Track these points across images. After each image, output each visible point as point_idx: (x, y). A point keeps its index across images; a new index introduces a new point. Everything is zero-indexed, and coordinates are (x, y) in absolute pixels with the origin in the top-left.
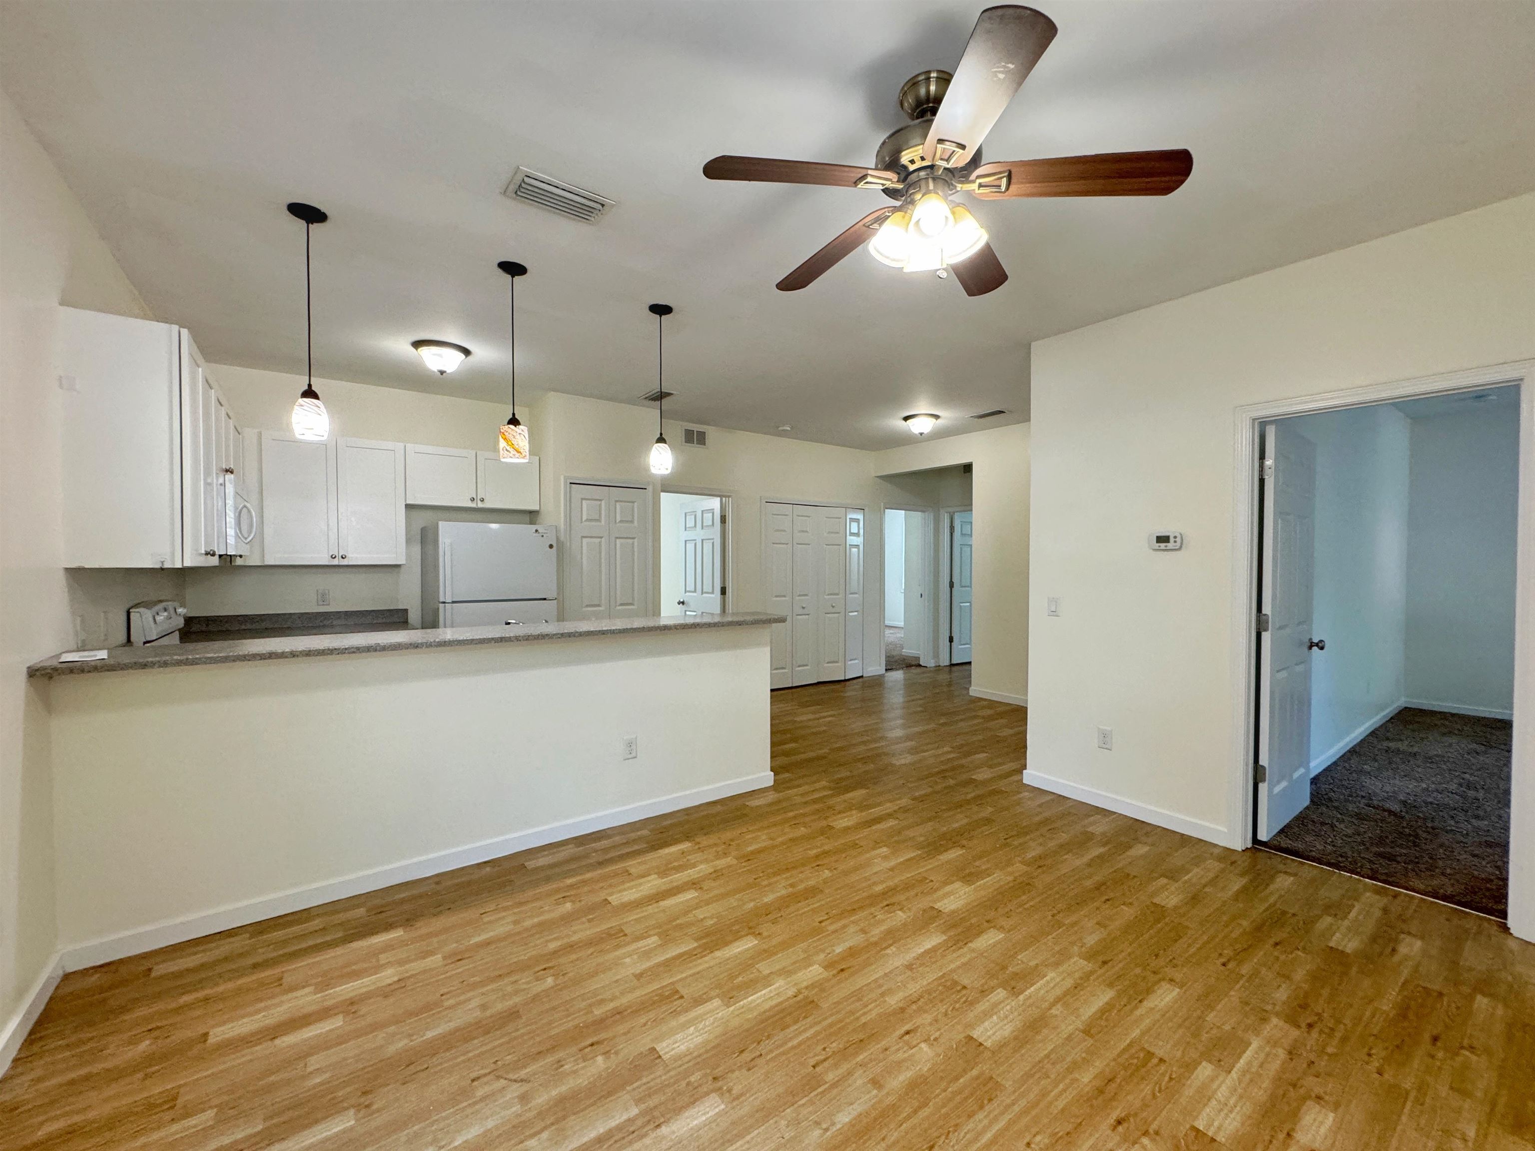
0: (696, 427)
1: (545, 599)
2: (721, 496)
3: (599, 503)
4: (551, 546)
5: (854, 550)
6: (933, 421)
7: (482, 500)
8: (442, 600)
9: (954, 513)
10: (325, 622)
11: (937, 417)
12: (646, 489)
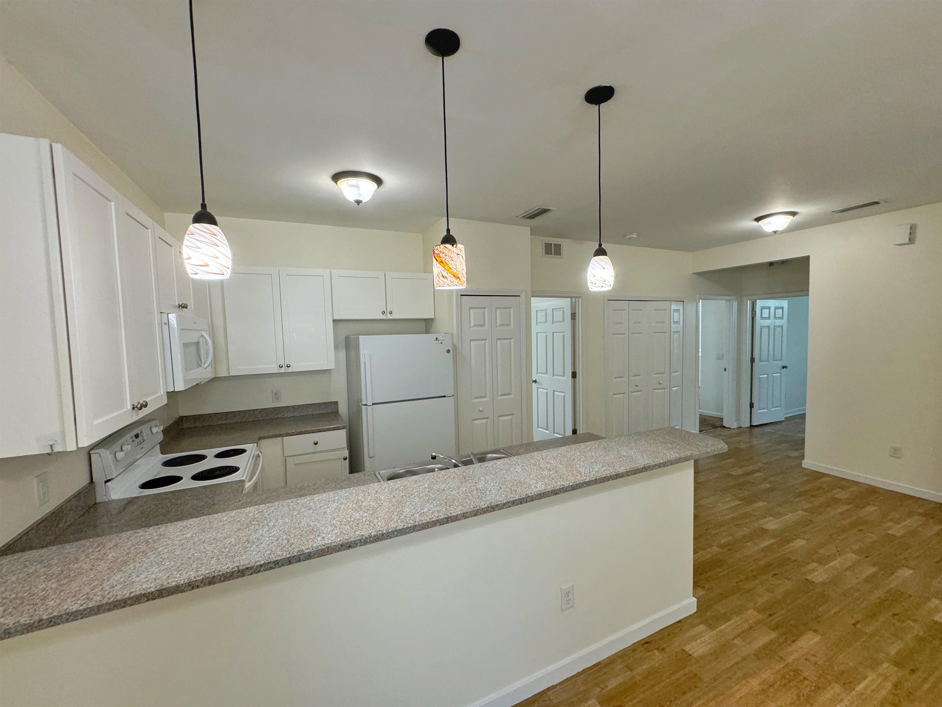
0: (554, 241)
1: (444, 396)
2: (571, 298)
3: (482, 310)
4: (448, 351)
5: (676, 336)
6: (790, 218)
7: (391, 313)
8: (364, 403)
9: (756, 301)
10: (279, 416)
11: (794, 214)
12: (520, 296)
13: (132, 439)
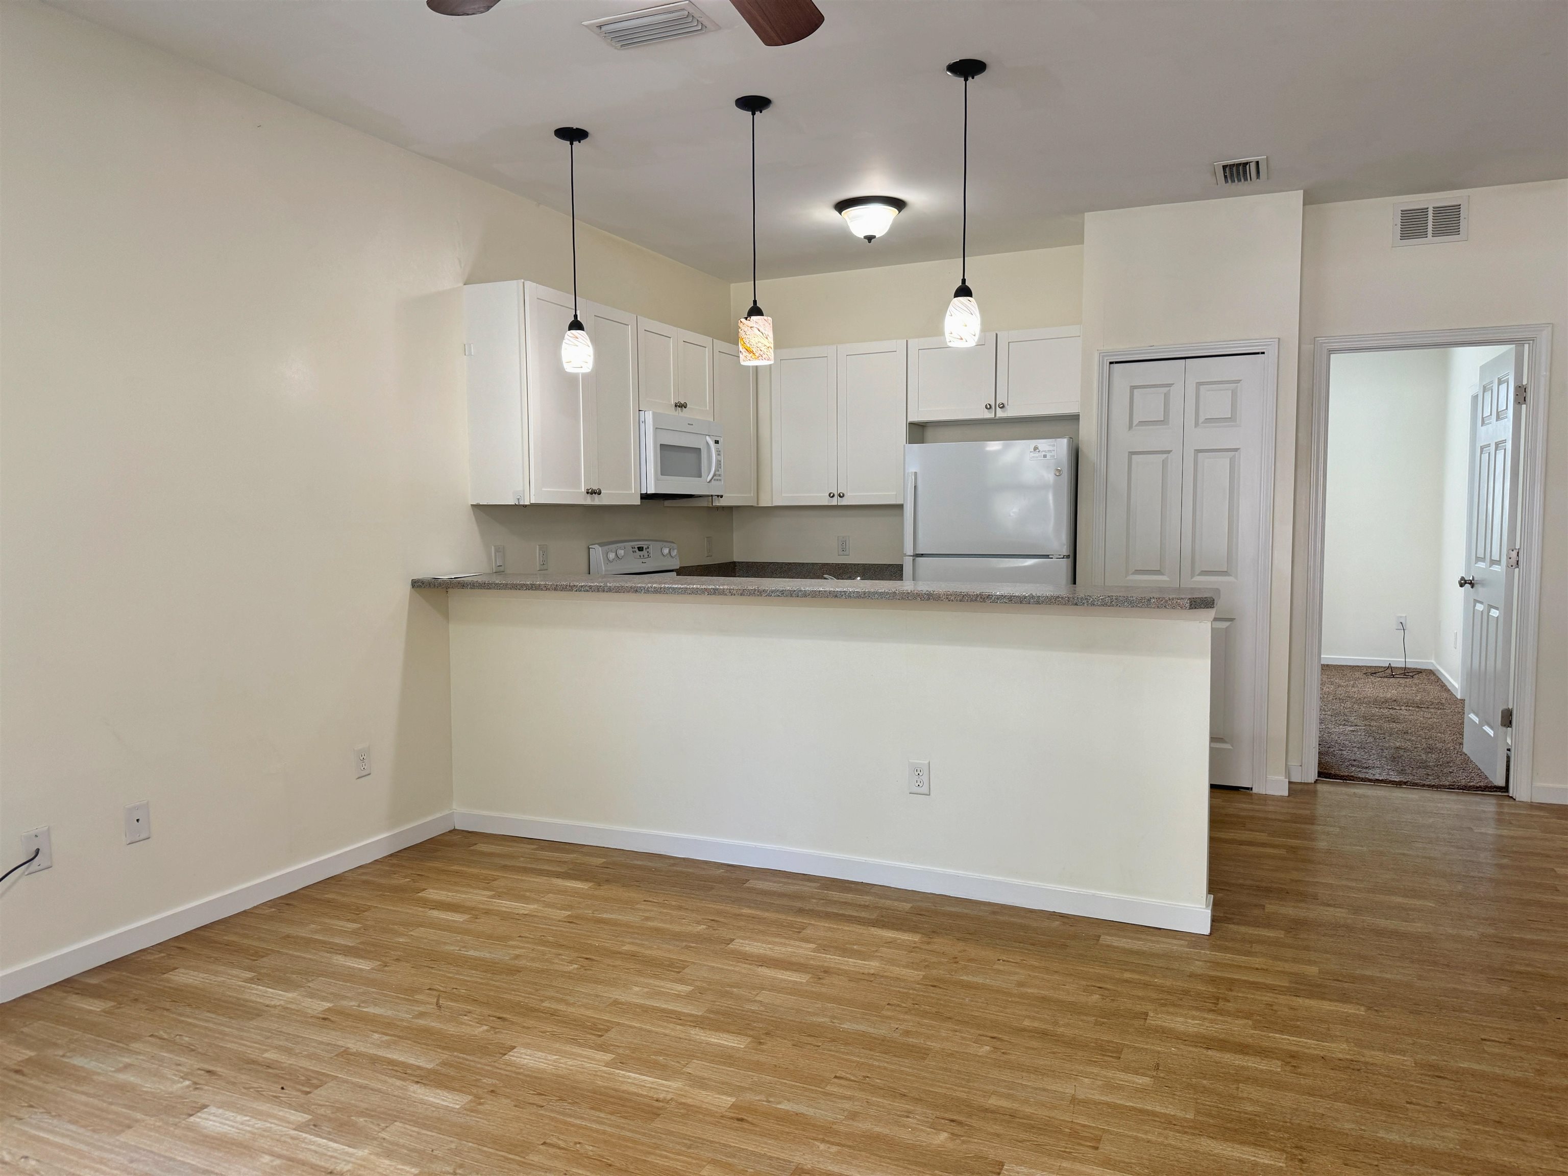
0: (1429, 200)
1: (1048, 556)
3: (1163, 390)
4: (1058, 472)
7: (1002, 406)
12: (1263, 353)
13: (634, 550)
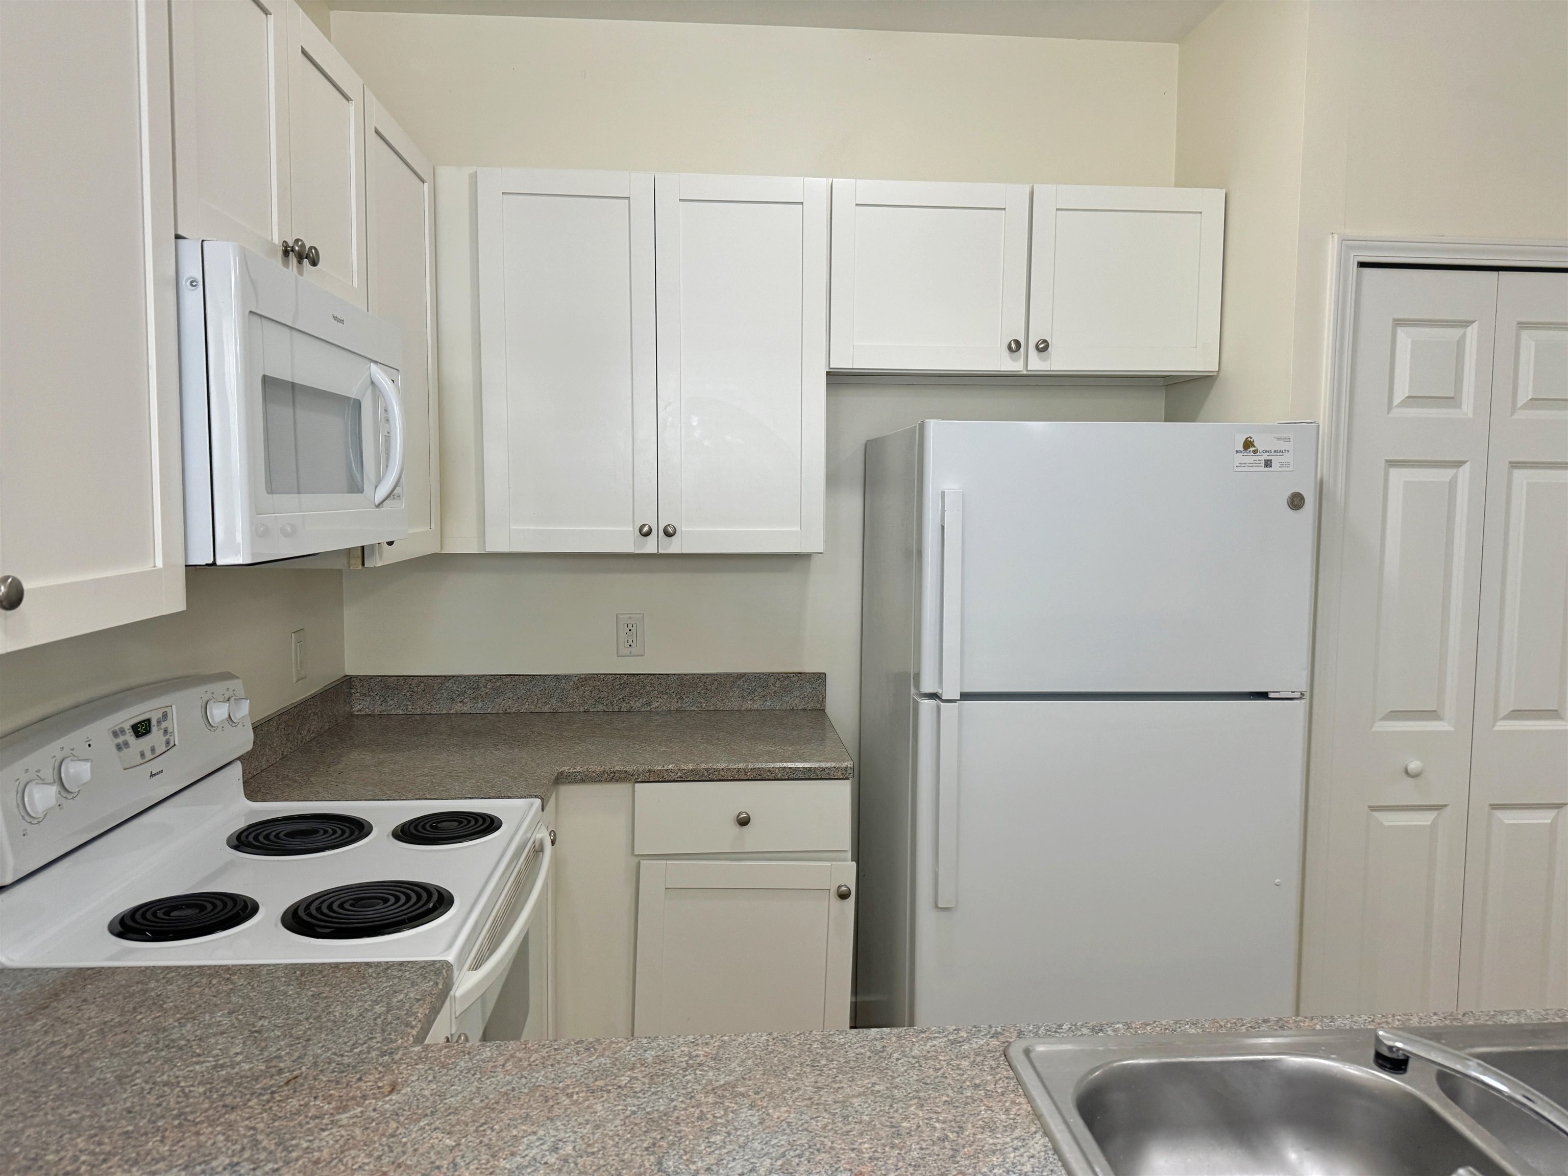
1: (1264, 696)
4: (1296, 501)
7: (1043, 347)
8: (927, 688)
10: (636, 704)
13: (120, 740)
